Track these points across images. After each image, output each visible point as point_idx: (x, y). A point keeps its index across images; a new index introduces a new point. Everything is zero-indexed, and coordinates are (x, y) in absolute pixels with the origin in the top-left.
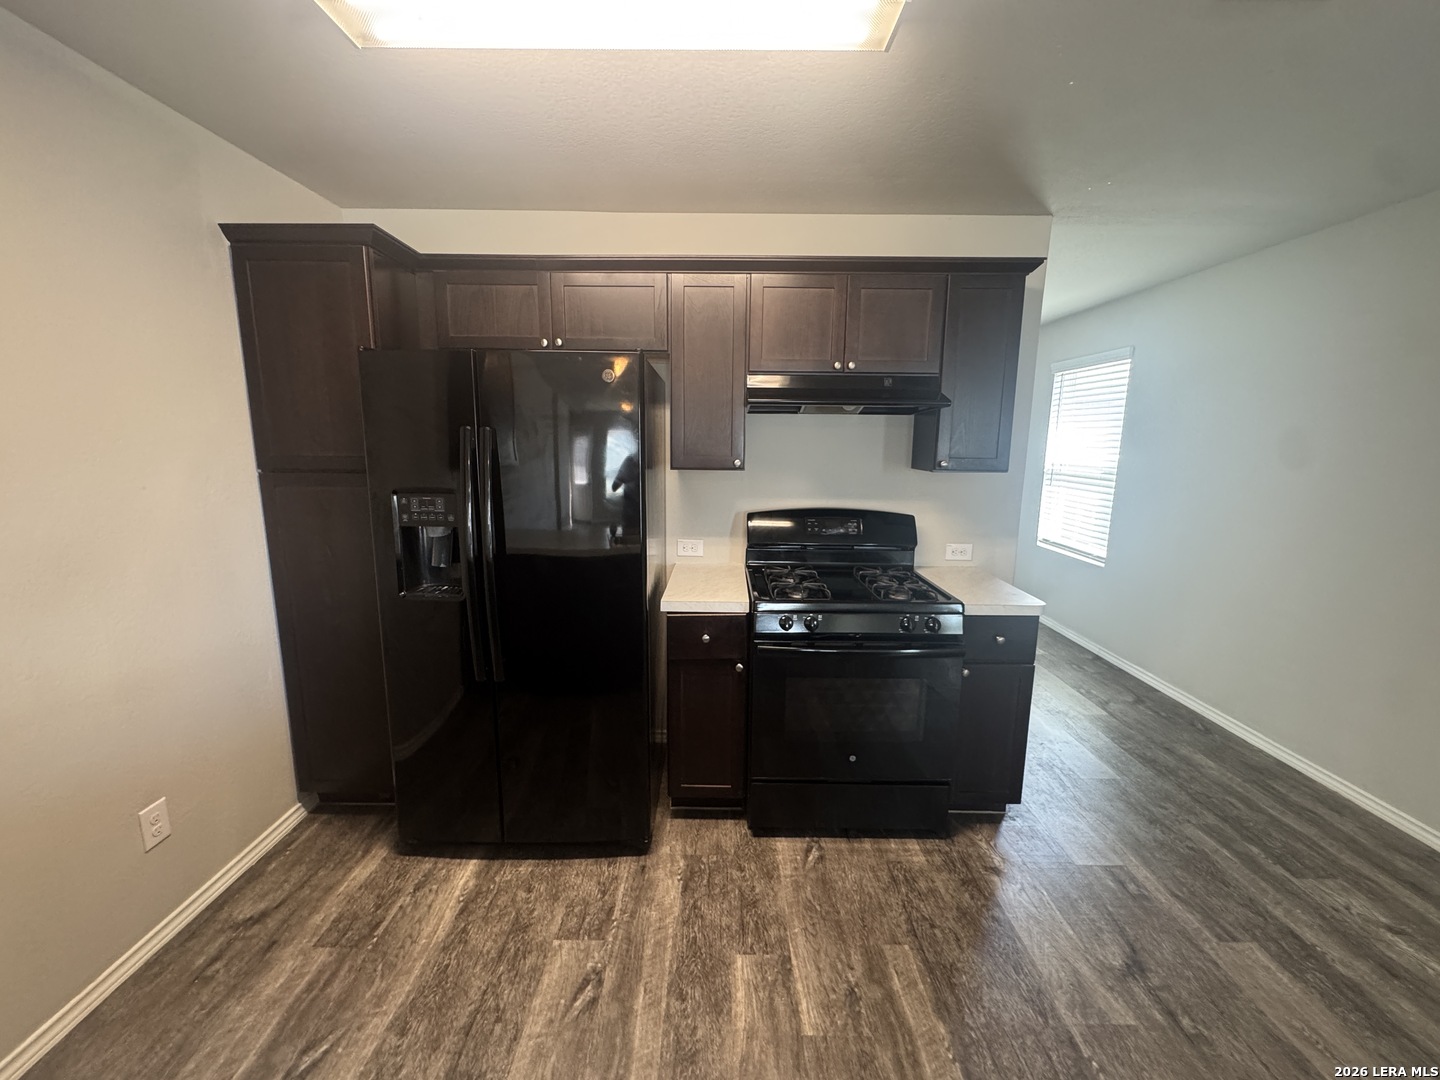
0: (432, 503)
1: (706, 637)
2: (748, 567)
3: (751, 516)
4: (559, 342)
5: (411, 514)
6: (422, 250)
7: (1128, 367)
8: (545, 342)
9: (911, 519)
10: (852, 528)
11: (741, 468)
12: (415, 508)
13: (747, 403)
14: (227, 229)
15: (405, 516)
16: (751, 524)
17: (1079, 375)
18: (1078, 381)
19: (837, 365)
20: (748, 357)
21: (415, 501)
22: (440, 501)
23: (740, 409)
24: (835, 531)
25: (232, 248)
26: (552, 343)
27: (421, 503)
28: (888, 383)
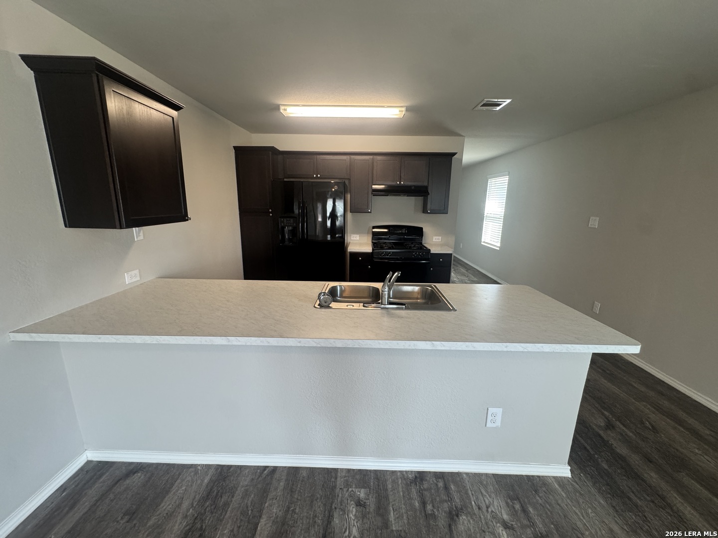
0: (290, 220)
1: (360, 258)
2: (372, 242)
3: (374, 227)
4: (319, 176)
5: (284, 223)
6: (281, 149)
7: (507, 179)
8: (315, 176)
9: (422, 229)
10: (404, 231)
11: (370, 212)
12: (285, 222)
13: (372, 194)
14: (234, 147)
15: (282, 224)
16: (373, 230)
17: (497, 180)
18: (497, 183)
19: (398, 183)
20: (373, 180)
21: (285, 220)
22: (292, 220)
23: (370, 195)
24: (398, 232)
25: (235, 152)
26: (317, 176)
27: (287, 220)
28: (413, 188)
